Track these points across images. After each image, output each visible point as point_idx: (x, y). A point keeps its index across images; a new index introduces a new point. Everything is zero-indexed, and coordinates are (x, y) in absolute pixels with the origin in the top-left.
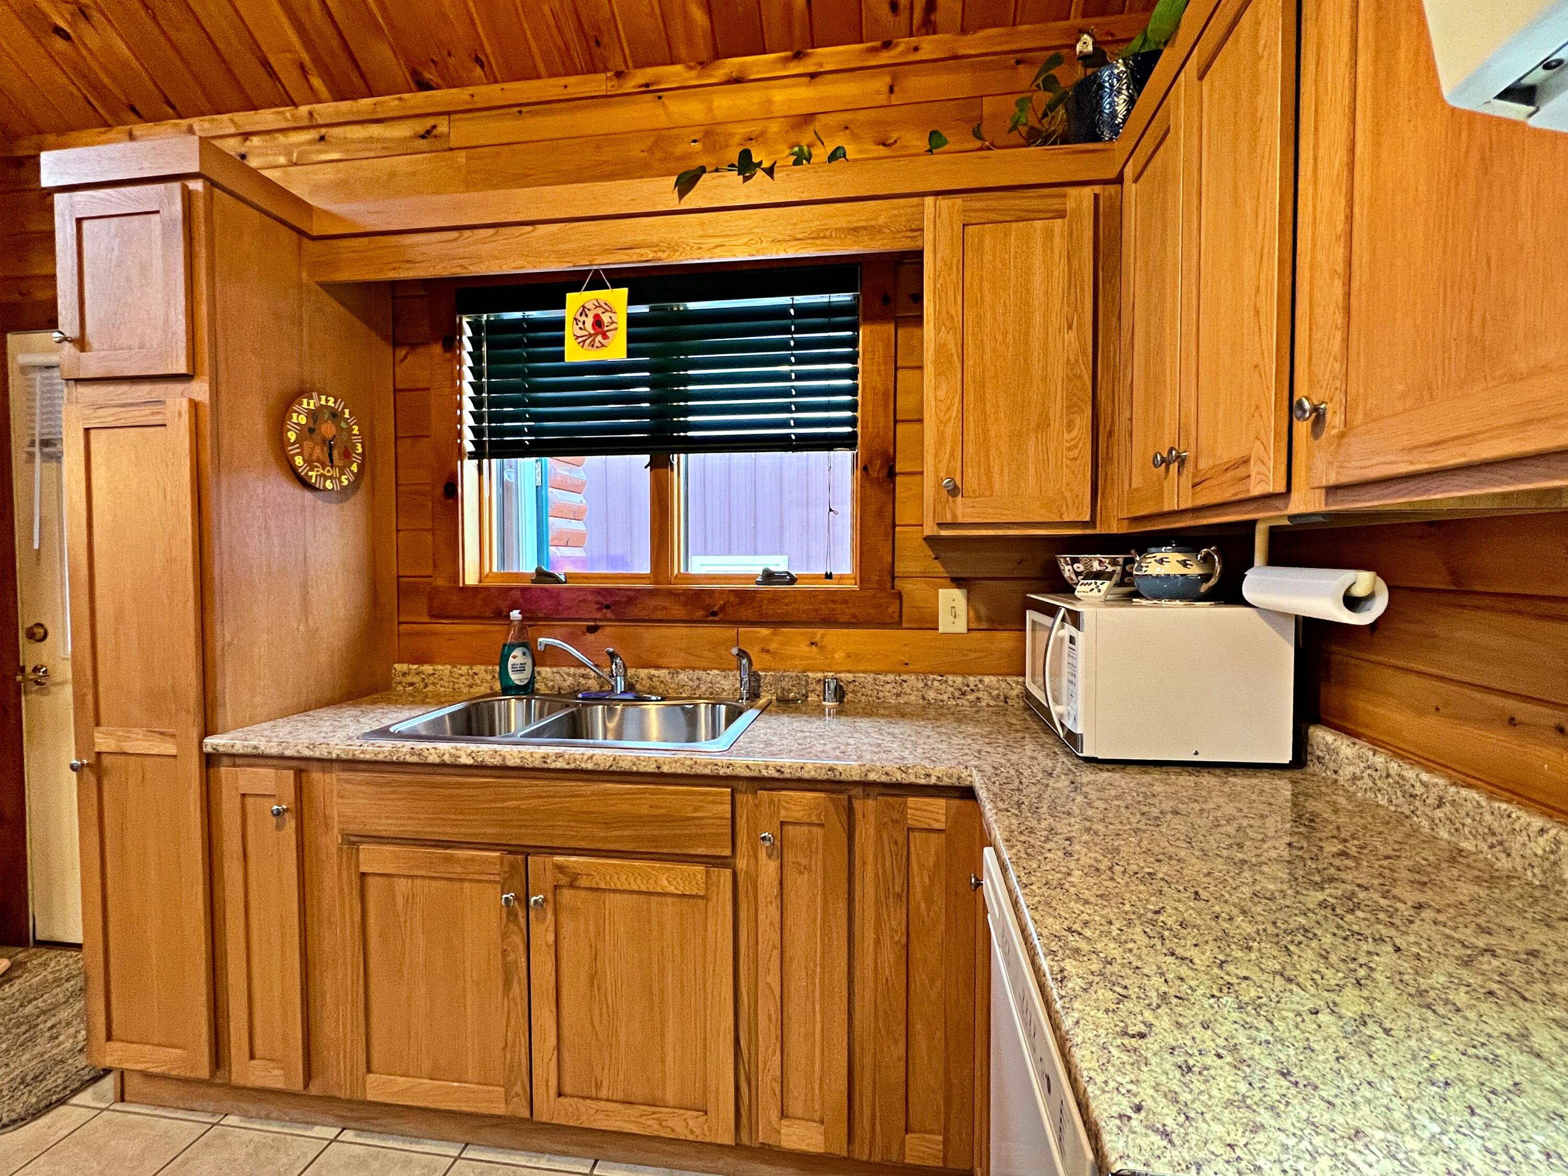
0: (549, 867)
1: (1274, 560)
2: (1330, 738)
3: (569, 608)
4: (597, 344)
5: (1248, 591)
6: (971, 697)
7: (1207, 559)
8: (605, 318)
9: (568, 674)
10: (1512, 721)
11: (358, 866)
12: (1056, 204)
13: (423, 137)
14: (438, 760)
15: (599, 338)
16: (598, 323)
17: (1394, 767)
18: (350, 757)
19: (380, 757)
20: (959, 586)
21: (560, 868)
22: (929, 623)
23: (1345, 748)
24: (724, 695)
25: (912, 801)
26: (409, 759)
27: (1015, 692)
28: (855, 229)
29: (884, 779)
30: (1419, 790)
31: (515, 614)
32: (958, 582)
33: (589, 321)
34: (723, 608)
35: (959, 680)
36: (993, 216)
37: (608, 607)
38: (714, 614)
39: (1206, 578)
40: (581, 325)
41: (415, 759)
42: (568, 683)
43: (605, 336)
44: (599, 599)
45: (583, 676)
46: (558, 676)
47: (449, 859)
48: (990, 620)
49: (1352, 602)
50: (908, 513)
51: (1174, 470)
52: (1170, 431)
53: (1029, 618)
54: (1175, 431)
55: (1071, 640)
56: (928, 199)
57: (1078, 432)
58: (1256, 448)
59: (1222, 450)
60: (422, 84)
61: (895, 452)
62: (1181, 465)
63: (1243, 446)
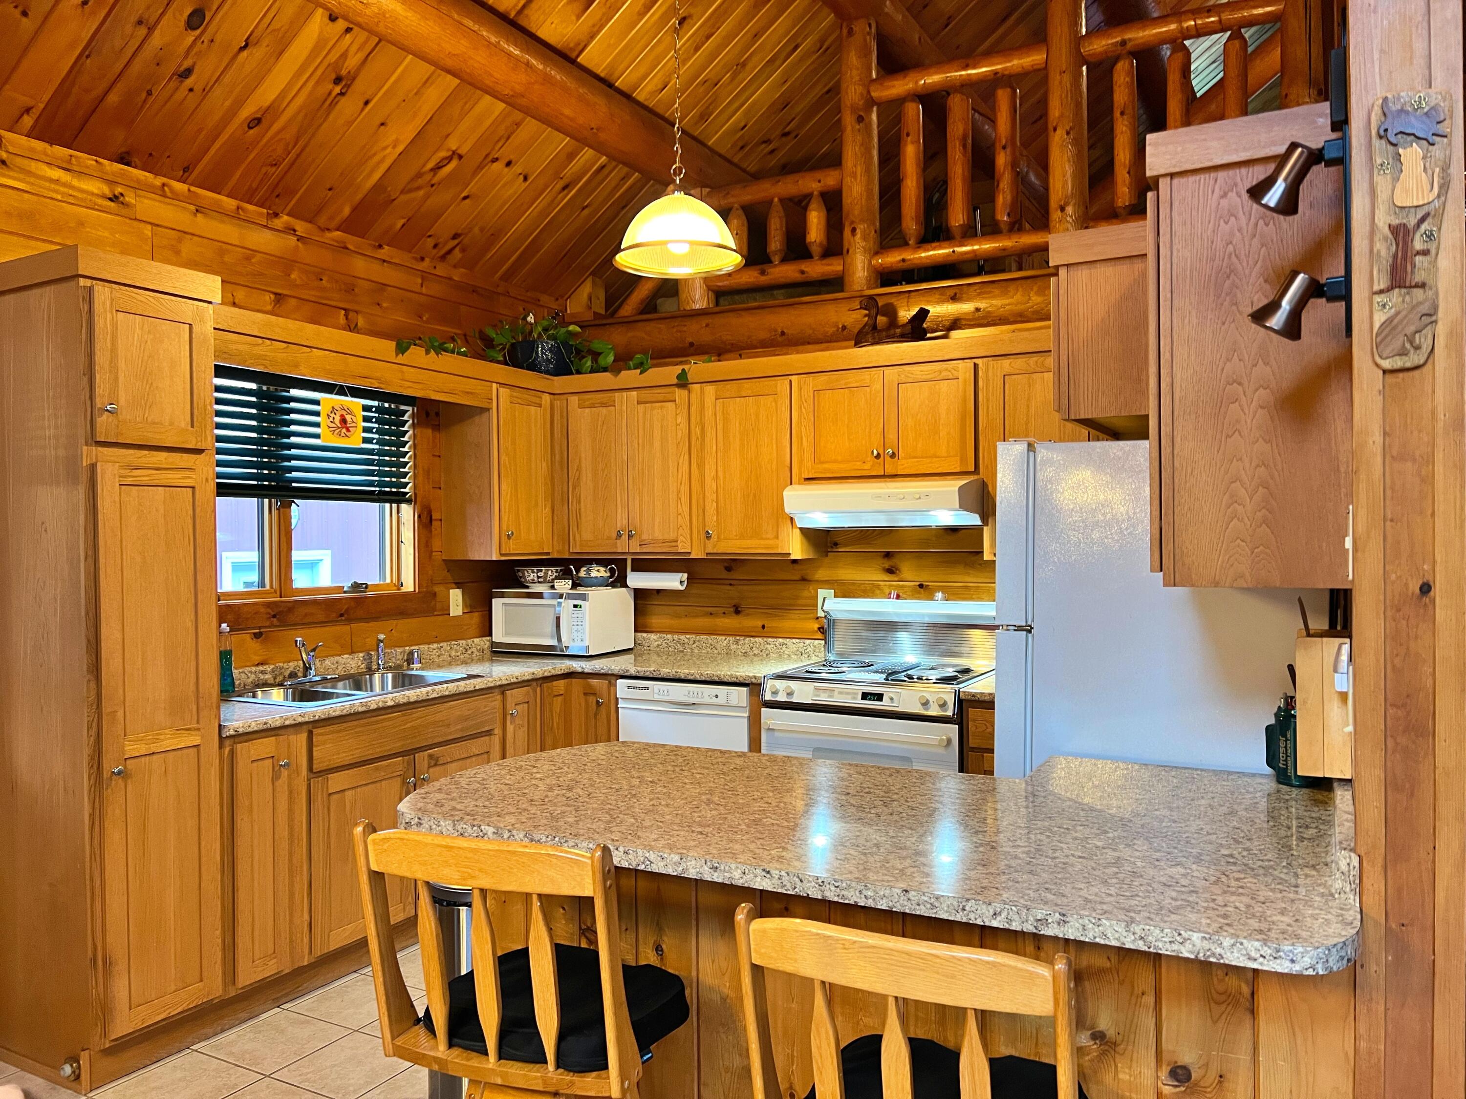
0: (426, 758)
1: (633, 570)
2: (645, 635)
3: (247, 619)
4: (343, 434)
5: (629, 582)
6: (469, 652)
7: (612, 571)
8: (348, 418)
9: (251, 672)
10: (711, 614)
11: (327, 790)
12: (537, 400)
13: (110, 199)
14: (376, 707)
15: (344, 430)
16: (343, 421)
17: (676, 637)
18: (327, 716)
19: (345, 712)
20: (458, 588)
21: (431, 756)
22: (447, 611)
23: (653, 636)
24: (352, 672)
25: (555, 683)
26: (361, 709)
27: (486, 646)
28: (468, 393)
29: (549, 674)
30: (686, 641)
31: (226, 626)
32: (458, 585)
33: (337, 419)
34: (347, 610)
35: (464, 642)
36: (520, 401)
37: (274, 616)
38: (342, 615)
39: (611, 577)
40: (331, 419)
42: (250, 680)
43: (348, 430)
44: (269, 610)
45: (262, 672)
46: (243, 675)
47: (377, 769)
48: (471, 606)
49: (681, 583)
50: (436, 544)
51: (625, 537)
52: (621, 522)
53: (497, 603)
54: (625, 522)
55: (575, 606)
56: (494, 385)
57: (548, 510)
58: (681, 538)
59: (658, 535)
60: (124, 160)
61: (432, 507)
62: (630, 537)
63: (672, 536)
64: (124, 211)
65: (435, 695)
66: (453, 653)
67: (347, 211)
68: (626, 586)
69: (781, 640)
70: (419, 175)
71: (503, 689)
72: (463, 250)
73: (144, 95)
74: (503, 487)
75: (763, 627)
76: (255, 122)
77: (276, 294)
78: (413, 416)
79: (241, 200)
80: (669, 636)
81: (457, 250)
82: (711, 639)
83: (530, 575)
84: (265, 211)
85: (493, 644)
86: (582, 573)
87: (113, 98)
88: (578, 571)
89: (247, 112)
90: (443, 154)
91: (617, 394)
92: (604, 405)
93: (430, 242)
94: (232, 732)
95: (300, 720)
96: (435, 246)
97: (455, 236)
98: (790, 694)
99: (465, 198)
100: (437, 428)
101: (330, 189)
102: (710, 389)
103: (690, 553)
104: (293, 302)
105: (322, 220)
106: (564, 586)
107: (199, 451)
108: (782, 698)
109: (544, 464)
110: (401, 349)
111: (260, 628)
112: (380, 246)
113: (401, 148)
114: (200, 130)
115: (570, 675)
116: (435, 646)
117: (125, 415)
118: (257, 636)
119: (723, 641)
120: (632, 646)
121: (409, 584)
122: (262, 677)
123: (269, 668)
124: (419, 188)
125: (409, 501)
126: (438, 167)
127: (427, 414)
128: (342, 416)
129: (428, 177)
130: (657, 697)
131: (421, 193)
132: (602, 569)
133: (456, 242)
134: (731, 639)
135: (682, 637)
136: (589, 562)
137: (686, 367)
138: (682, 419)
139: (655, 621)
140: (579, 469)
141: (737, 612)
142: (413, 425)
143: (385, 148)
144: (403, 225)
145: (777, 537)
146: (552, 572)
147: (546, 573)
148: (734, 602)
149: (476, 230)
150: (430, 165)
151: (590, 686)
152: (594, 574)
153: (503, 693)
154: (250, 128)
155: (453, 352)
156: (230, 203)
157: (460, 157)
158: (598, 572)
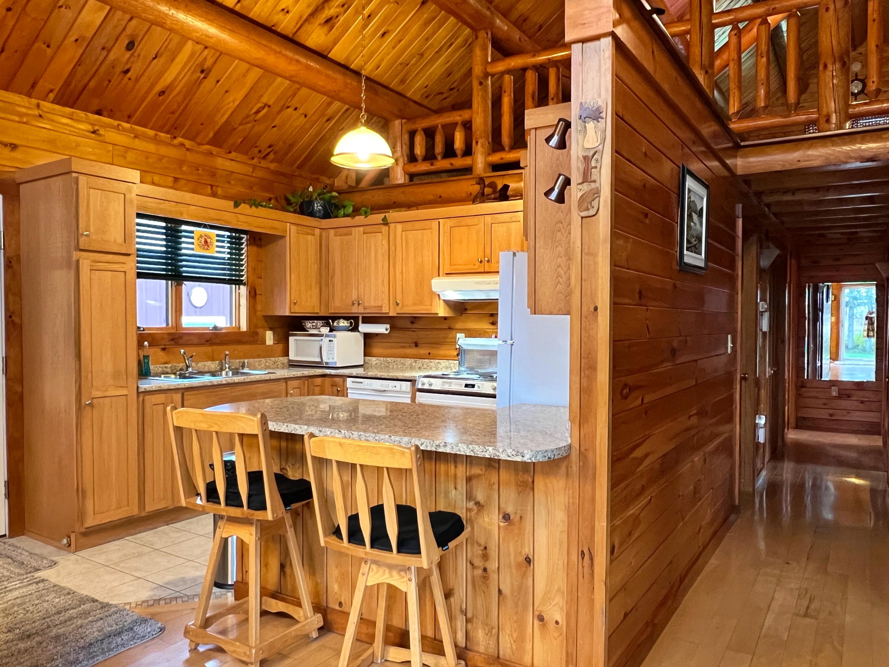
1: (363, 323)
2: (369, 358)
3: (158, 341)
4: (205, 249)
5: (360, 329)
6: (276, 364)
7: (351, 323)
8: (208, 240)
9: (159, 367)
10: (403, 347)
12: (312, 232)
13: (93, 133)
15: (206, 247)
16: (206, 242)
17: (385, 359)
18: (191, 386)
19: (200, 385)
22: (264, 342)
23: (374, 359)
24: (212, 370)
25: (316, 379)
27: (285, 362)
28: (274, 228)
29: (311, 375)
31: (146, 343)
32: (271, 329)
33: (203, 241)
34: (210, 339)
35: (273, 359)
36: (303, 232)
37: (172, 340)
38: (207, 341)
39: (350, 326)
40: (199, 241)
41: (210, 384)
43: (208, 246)
44: (169, 337)
45: (166, 367)
46: (155, 367)
48: (278, 340)
49: (386, 330)
50: (259, 307)
51: (356, 305)
52: (354, 297)
53: (291, 339)
54: (356, 297)
55: (330, 341)
56: (288, 224)
57: (318, 290)
58: (384, 305)
59: (372, 304)
60: (99, 113)
61: (257, 288)
62: (359, 304)
63: (380, 304)
64: (99, 138)
65: (248, 380)
66: (267, 364)
67: (211, 135)
68: (359, 331)
69: (438, 361)
70: (248, 116)
71: (286, 380)
72: (275, 153)
73: (107, 83)
74: (292, 277)
75: (429, 354)
76: (162, 93)
77: (174, 178)
78: (247, 240)
79: (157, 131)
80: (382, 359)
81: (272, 153)
82: (403, 360)
83: (308, 324)
84: (169, 136)
85: (290, 361)
86: (335, 324)
87: (92, 84)
88: (333, 323)
89: (158, 88)
90: (259, 105)
91: (353, 229)
92: (346, 235)
93: (256, 150)
94: (143, 390)
95: (177, 387)
96: (260, 151)
97: (270, 146)
98: (430, 385)
99: (274, 127)
100: (260, 246)
101: (202, 124)
102: (399, 227)
103: (388, 313)
104: (182, 182)
105: (199, 140)
106: (325, 330)
107: (129, 255)
108: (426, 387)
109: (316, 266)
110: (236, 205)
111: (165, 345)
112: (230, 152)
113: (237, 103)
114: (135, 98)
115: (324, 376)
116: (257, 360)
117: (94, 237)
118: (164, 349)
119: (409, 361)
120: (362, 363)
121: (244, 327)
122: (165, 369)
123: (169, 366)
124: (249, 122)
125: (244, 284)
126: (258, 112)
127: (254, 239)
128: (205, 239)
129: (252, 117)
130: (366, 387)
131: (249, 125)
132: (345, 322)
133: (270, 149)
134: (413, 360)
135: (388, 359)
136: (339, 318)
137: (387, 215)
138: (385, 242)
139: (375, 350)
140: (334, 268)
141: (416, 345)
142: (247, 245)
143: (229, 103)
144: (242, 142)
145: (431, 305)
146: (319, 323)
147: (317, 324)
148: (415, 340)
149: (281, 143)
150: (254, 110)
151: (334, 382)
152: (341, 324)
153: (286, 382)
154: (160, 96)
155: (265, 207)
156: (152, 133)
157: (269, 106)
158: (343, 323)
